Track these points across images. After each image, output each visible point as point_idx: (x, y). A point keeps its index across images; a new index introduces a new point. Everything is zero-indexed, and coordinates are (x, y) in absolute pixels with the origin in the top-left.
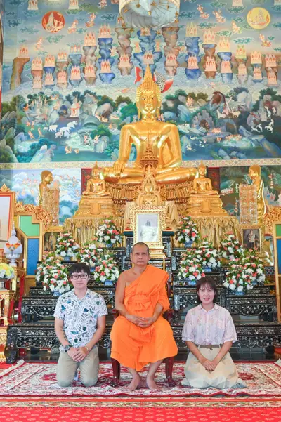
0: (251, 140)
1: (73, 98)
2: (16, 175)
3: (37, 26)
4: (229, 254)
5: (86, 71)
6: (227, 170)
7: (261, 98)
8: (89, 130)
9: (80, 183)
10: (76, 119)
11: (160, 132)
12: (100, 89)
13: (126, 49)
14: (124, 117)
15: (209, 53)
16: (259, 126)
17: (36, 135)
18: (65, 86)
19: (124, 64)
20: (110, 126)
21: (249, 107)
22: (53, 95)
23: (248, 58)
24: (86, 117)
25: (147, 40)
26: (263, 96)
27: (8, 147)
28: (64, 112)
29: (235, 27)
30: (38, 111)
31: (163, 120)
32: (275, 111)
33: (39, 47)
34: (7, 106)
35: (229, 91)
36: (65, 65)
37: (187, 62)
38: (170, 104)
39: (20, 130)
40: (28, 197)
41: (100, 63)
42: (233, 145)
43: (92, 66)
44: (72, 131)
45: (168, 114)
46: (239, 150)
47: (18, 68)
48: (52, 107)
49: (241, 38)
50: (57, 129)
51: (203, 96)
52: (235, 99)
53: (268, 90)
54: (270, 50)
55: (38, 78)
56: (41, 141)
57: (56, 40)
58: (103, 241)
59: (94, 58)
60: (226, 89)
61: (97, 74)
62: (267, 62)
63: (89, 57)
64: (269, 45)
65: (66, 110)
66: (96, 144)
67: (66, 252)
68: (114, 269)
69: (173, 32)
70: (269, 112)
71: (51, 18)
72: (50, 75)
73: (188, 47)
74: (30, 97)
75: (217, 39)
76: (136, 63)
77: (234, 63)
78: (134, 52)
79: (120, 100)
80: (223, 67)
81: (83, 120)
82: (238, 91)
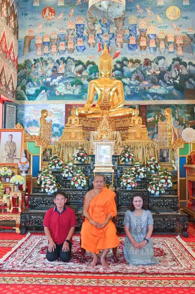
0: (166, 89)
1: (60, 61)
2: (27, 108)
3: (39, 16)
4: (151, 169)
5: (68, 45)
6: (151, 107)
7: (173, 63)
8: (70, 81)
9: (64, 113)
10: (62, 74)
11: (112, 86)
12: (77, 56)
13: (93, 31)
14: (91, 74)
15: (143, 34)
16: (171, 80)
17: (38, 84)
18: (56, 54)
19: (91, 41)
20: (82, 79)
21: (165, 68)
22: (48, 59)
23: (166, 38)
24: (68, 73)
25: (105, 26)
26: (174, 61)
27: (22, 91)
28: (55, 70)
29: (158, 18)
30: (40, 69)
31: (114, 75)
32: (181, 71)
33: (40, 29)
34: (21, 66)
35: (154, 58)
36: (56, 41)
37: (129, 40)
38: (119, 66)
39: (29, 80)
40: (34, 121)
41: (76, 40)
42: (155, 92)
43: (72, 42)
44: (60, 81)
45: (117, 72)
46: (159, 95)
47: (27, 43)
48: (48, 67)
49: (162, 26)
50: (51, 80)
51: (138, 61)
52: (157, 64)
53: (177, 58)
54: (179, 33)
55: (39, 49)
56: (41, 87)
57: (51, 25)
58: (77, 160)
59: (73, 36)
60: (152, 57)
61: (75, 46)
62: (177, 40)
63: (70, 36)
64: (179, 30)
65: (56, 68)
66: (74, 90)
67: (55, 166)
68: (83, 179)
69: (121, 21)
70: (177, 72)
71: (47, 11)
72: (46, 47)
73: (130, 30)
74: (35, 60)
75: (148, 25)
76: (98, 40)
77: (157, 41)
78: (97, 33)
79: (89, 63)
80: (150, 44)
81: (66, 75)
82: (159, 58)
